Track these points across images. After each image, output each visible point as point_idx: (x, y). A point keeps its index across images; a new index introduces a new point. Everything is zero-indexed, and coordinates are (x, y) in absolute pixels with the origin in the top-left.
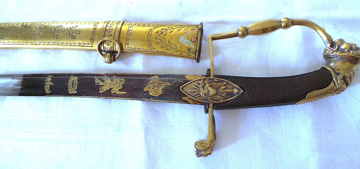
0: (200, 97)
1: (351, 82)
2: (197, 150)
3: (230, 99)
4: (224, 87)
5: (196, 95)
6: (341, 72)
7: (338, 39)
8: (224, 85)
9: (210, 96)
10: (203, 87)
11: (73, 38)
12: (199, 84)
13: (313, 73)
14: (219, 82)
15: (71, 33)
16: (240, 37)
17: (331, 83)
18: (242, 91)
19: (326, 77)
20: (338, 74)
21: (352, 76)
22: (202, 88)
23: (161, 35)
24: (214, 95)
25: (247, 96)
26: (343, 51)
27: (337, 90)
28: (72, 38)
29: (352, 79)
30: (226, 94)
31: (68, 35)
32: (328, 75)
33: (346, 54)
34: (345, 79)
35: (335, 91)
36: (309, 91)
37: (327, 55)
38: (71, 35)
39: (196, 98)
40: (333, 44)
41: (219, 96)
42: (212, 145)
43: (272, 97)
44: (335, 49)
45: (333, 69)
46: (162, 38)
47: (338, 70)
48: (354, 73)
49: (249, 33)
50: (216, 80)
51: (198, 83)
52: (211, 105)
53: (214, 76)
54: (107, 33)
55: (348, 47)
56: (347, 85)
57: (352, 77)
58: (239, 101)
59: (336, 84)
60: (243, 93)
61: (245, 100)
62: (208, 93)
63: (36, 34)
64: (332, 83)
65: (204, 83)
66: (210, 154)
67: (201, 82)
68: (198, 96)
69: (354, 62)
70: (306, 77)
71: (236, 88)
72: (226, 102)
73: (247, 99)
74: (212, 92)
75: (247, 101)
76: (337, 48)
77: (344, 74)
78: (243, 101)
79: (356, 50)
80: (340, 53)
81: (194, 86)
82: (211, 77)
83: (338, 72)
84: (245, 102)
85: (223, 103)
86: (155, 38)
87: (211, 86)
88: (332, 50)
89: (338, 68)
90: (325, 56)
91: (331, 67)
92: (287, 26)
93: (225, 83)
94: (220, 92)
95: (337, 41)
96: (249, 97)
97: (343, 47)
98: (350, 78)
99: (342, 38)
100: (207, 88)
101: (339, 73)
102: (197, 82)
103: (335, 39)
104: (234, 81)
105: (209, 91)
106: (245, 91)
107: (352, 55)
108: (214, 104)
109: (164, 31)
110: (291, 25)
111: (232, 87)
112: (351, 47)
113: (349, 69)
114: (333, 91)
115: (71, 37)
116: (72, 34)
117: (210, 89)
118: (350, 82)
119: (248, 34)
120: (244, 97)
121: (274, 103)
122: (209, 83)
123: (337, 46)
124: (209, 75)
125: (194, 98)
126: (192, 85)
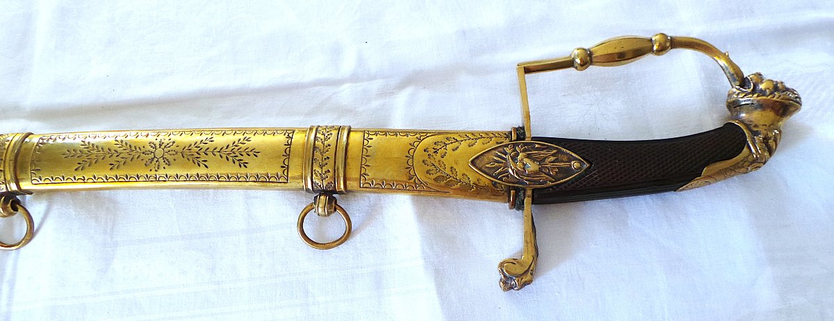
0: (507, 176)
1: (776, 148)
2: (505, 276)
3: (564, 180)
4: (552, 158)
5: (500, 173)
6: (761, 129)
7: (754, 72)
8: (553, 155)
9: (528, 176)
10: (514, 158)
11: (242, 165)
12: (506, 154)
13: (713, 133)
14: (543, 149)
15: (237, 154)
16: (576, 68)
17: (743, 149)
18: (586, 165)
19: (735, 138)
20: (756, 133)
21: (778, 137)
22: (510, 160)
23: (435, 156)
24: (536, 173)
25: (595, 174)
26: (762, 93)
27: (754, 161)
28: (240, 166)
29: (778, 141)
30: (557, 170)
31: (231, 159)
32: (738, 135)
33: (769, 97)
34: (768, 142)
35: (751, 163)
36: (707, 164)
37: (734, 101)
38: (237, 158)
39: (501, 179)
40: (744, 82)
41: (544, 175)
42: (532, 267)
43: (642, 175)
44: (749, 90)
45: (747, 126)
46: (437, 160)
47: (756, 126)
48: (780, 132)
49: (594, 60)
50: (537, 146)
51: (503, 151)
52: (529, 192)
53: (534, 138)
54: (317, 154)
55: (771, 86)
56: (771, 152)
57: (778, 140)
58: (581, 183)
59: (753, 150)
60: (589, 167)
61: (592, 181)
62: (524, 168)
63: (156, 159)
64: (745, 149)
65: (515, 150)
66: (529, 282)
67: (507, 150)
68: (504, 176)
69: (781, 111)
70: (701, 139)
71: (575, 159)
72: (555, 185)
73: (596, 178)
74: (532, 166)
75: (597, 183)
76: (752, 87)
77: (765, 132)
78: (589, 183)
79: (784, 91)
80: (757, 97)
81: (495, 158)
82: (528, 140)
83: (755, 129)
84: (593, 185)
85: (551, 187)
86: (423, 161)
87: (528, 156)
88: (743, 92)
89: (756, 122)
90: (730, 103)
91: (742, 122)
92: (662, 50)
93: (555, 151)
94: (546, 167)
95: (751, 76)
96: (600, 176)
97: (762, 86)
98: (775, 141)
99: (759, 71)
100: (522, 160)
101: (758, 131)
102: (501, 149)
103: (747, 73)
104: (569, 147)
105: (524, 165)
106: (591, 164)
107: (778, 100)
108: (533, 190)
109: (439, 147)
110: (670, 48)
111: (568, 158)
112: (776, 88)
113: (773, 126)
114: (747, 164)
115: (237, 163)
116: (240, 157)
117: (526, 161)
118: (774, 147)
119: (591, 63)
120: (591, 176)
121: (645, 187)
122: (523, 151)
123: (752, 84)
124: (522, 137)
125: (497, 181)
126: (492, 156)
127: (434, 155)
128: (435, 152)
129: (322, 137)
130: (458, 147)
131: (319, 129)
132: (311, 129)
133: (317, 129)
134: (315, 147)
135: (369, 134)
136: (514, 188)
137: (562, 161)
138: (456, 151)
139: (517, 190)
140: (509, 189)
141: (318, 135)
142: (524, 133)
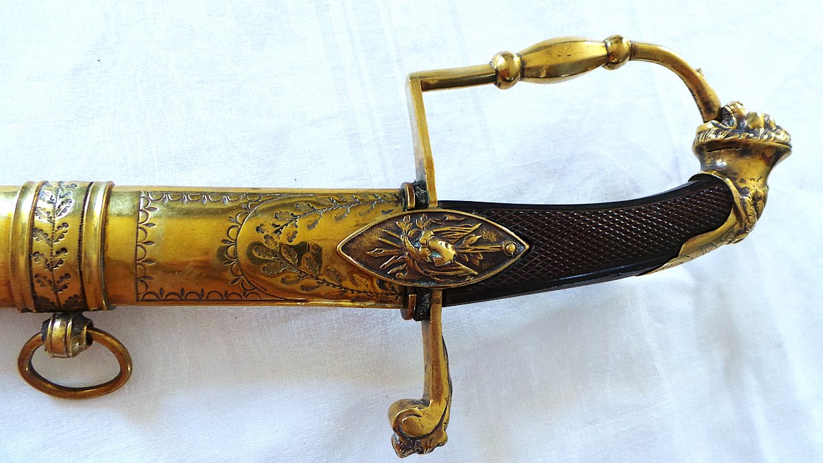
3: (492, 274)
4: (474, 238)
5: (391, 266)
8: (475, 232)
9: (436, 269)
10: (412, 240)
12: (400, 233)
14: (458, 222)
16: (499, 85)
18: (525, 247)
23: (276, 240)
25: (537, 261)
30: (483, 258)
40: (722, 115)
41: (461, 266)
44: (732, 129)
50: (448, 217)
51: (394, 228)
52: (437, 296)
53: (442, 204)
58: (516, 277)
60: (530, 251)
61: (533, 272)
67: (402, 225)
68: (397, 272)
71: (508, 237)
73: (538, 268)
75: (538, 275)
76: (735, 123)
78: (528, 276)
81: (383, 240)
82: (433, 208)
84: (533, 279)
85: (472, 285)
87: (436, 236)
88: (725, 130)
93: (477, 226)
94: (465, 253)
95: (731, 107)
96: (543, 265)
97: (748, 123)
102: (390, 225)
106: (532, 245)
108: (446, 291)
109: (283, 222)
111: (498, 236)
120: (531, 265)
123: (734, 119)
124: (424, 201)
125: (385, 279)
126: (375, 237)
127: (275, 236)
128: (276, 232)
129: (50, 207)
130: (316, 222)
131: (44, 189)
132: (25, 190)
133: (38, 191)
134: (33, 229)
135: (147, 199)
136: (415, 290)
137: (488, 242)
138: (314, 230)
139: (420, 292)
140: (404, 292)
141: (40, 204)
142: (426, 194)
